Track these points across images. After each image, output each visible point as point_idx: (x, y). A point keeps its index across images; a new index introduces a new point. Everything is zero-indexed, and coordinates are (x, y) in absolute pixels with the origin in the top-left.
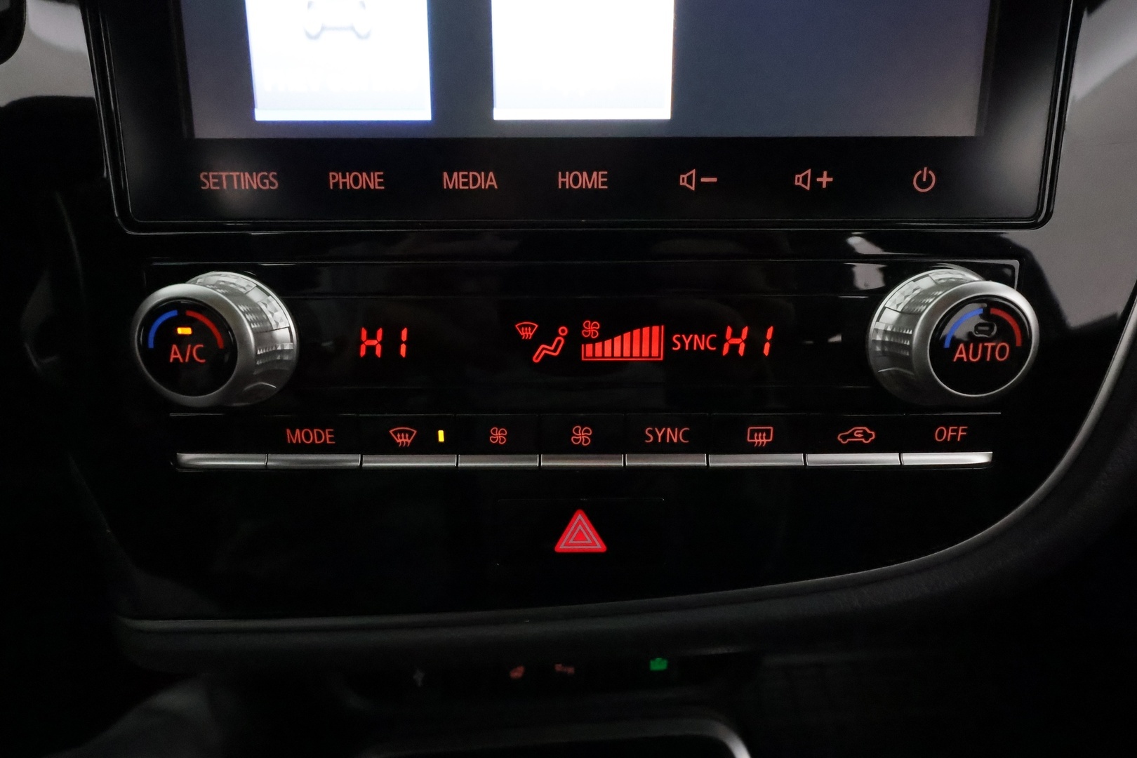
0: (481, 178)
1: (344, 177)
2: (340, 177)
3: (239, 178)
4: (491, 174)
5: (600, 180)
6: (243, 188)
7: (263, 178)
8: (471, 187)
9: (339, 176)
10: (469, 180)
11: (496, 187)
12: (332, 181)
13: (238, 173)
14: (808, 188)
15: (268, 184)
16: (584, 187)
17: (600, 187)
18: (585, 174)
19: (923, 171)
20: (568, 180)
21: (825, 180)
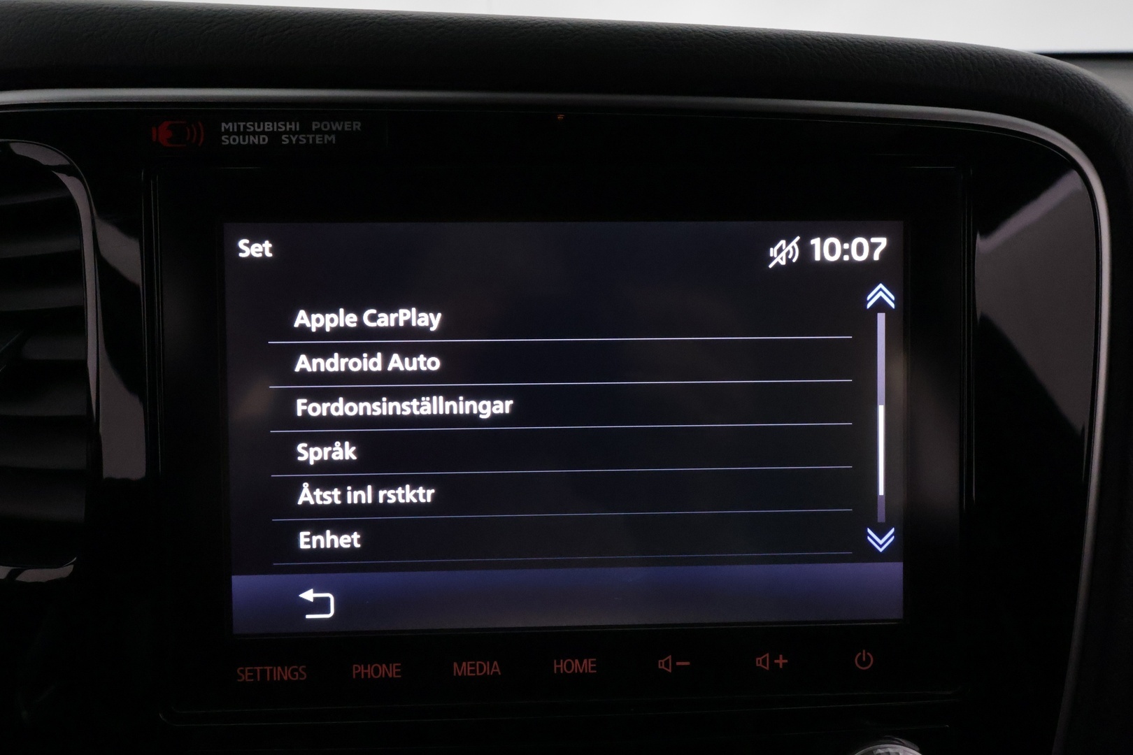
0: (486, 667)
1: (366, 668)
2: (363, 668)
3: (271, 671)
4: (495, 663)
5: (590, 665)
6: (275, 679)
7: (293, 671)
8: (478, 674)
9: (361, 669)
10: (476, 669)
11: (500, 674)
12: (354, 672)
13: (271, 668)
14: (767, 668)
15: (297, 675)
16: (576, 671)
17: (590, 671)
18: (577, 661)
19: (862, 653)
20: (563, 666)
21: (781, 661)
